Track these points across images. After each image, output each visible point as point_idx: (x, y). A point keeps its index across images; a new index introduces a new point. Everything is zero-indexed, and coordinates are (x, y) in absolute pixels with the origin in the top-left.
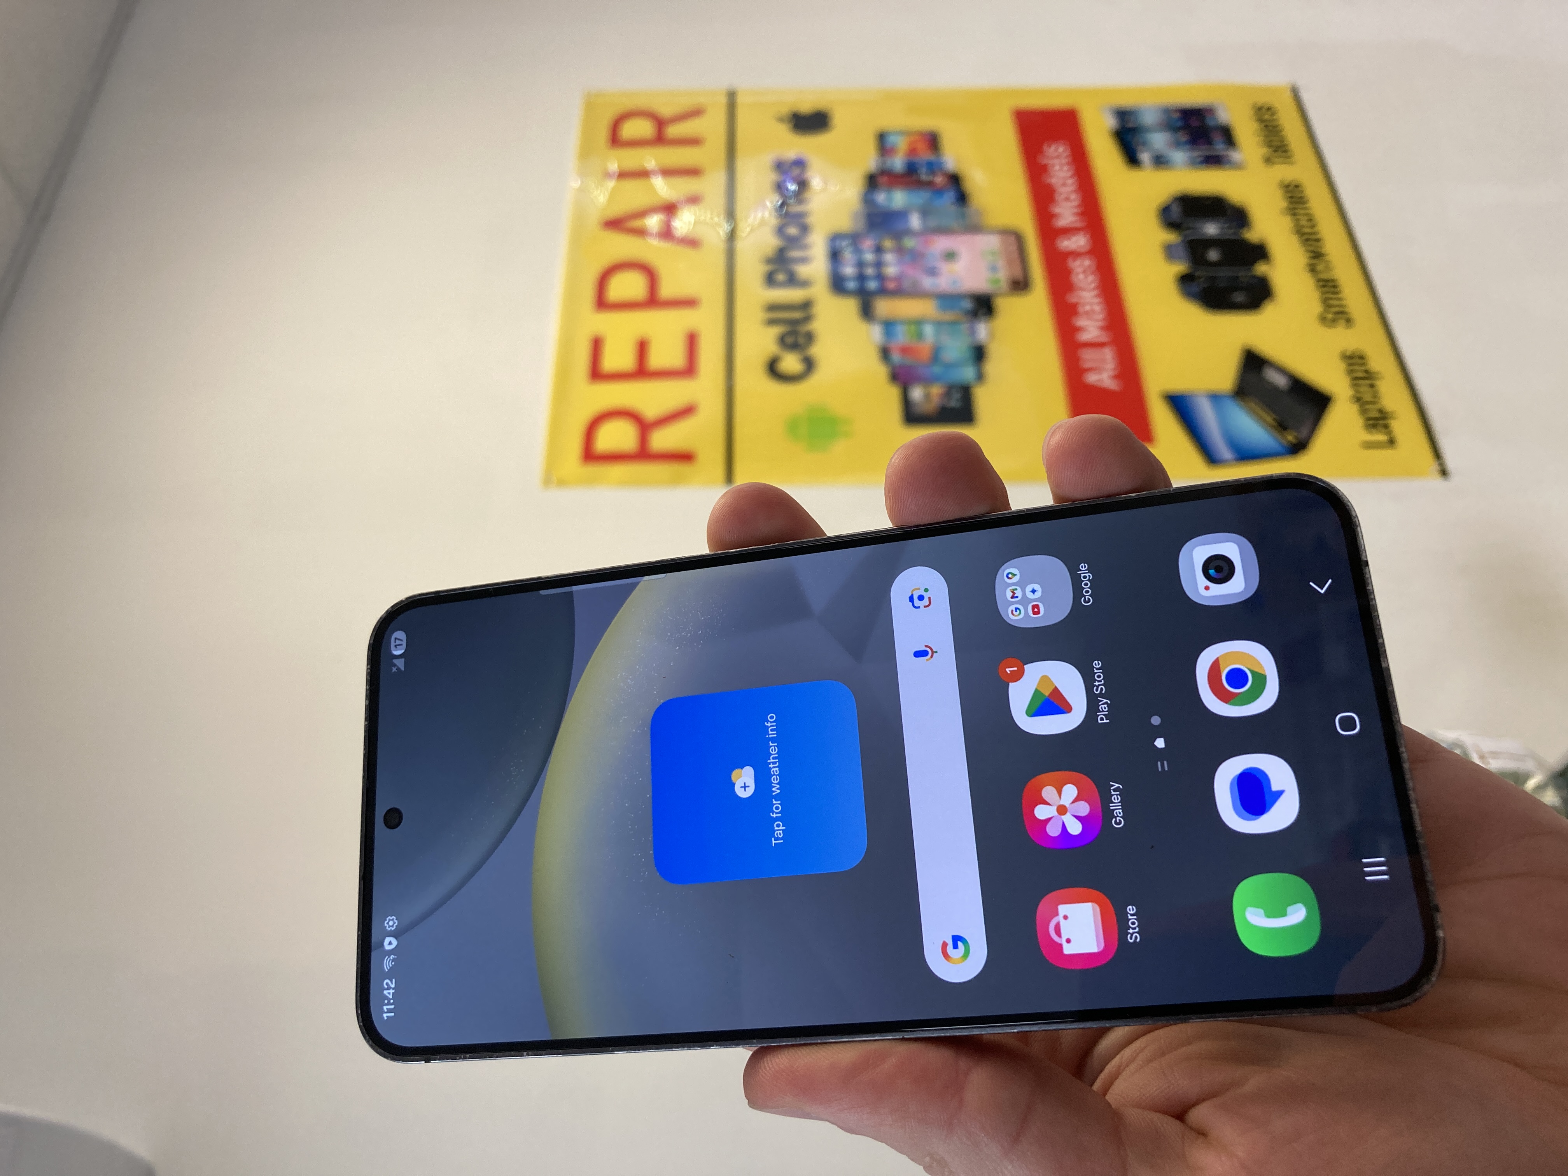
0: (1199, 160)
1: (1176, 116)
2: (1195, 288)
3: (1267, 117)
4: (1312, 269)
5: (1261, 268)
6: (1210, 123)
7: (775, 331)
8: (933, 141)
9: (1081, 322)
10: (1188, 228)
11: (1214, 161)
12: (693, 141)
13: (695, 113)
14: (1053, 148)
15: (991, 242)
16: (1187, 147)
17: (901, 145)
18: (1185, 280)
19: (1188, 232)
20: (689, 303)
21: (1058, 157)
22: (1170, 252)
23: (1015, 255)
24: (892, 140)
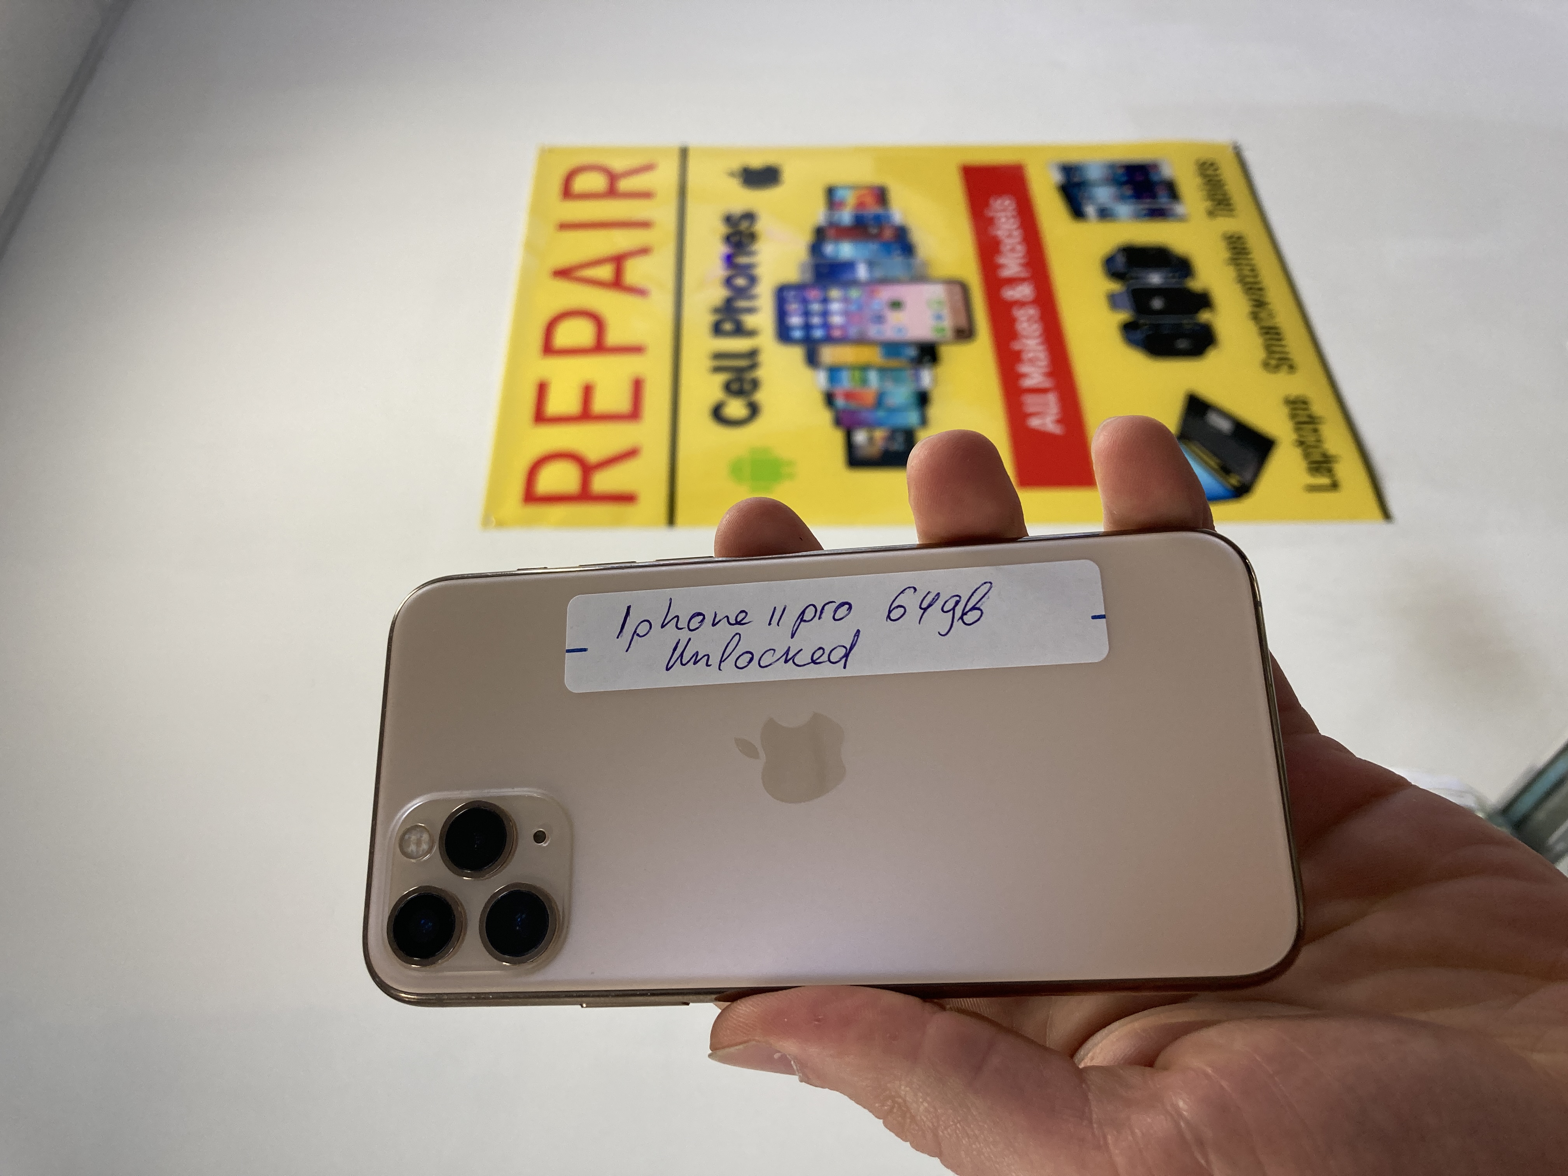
0: (1144, 212)
1: (1121, 171)
2: (1139, 335)
3: (1210, 172)
4: (1255, 317)
5: (1205, 316)
6: (1155, 178)
7: (721, 378)
8: (881, 195)
9: (1024, 369)
10: (1132, 278)
11: (1158, 214)
12: (646, 195)
13: (648, 168)
14: (999, 202)
15: (935, 292)
16: (1132, 200)
17: (850, 199)
18: (1128, 330)
19: (1131, 281)
20: (636, 350)
21: (1004, 210)
22: (1113, 301)
23: (960, 304)
24: (840, 194)
